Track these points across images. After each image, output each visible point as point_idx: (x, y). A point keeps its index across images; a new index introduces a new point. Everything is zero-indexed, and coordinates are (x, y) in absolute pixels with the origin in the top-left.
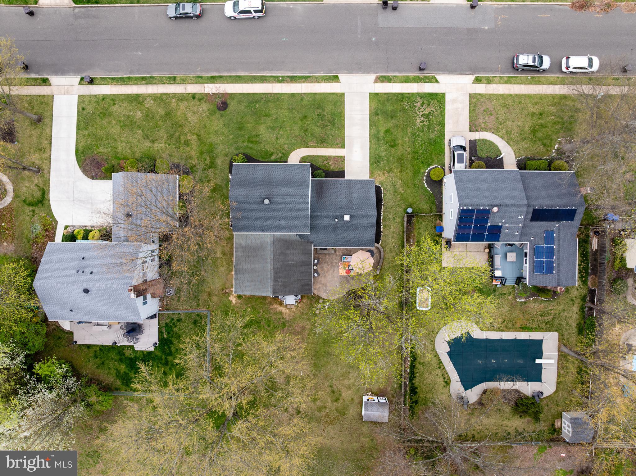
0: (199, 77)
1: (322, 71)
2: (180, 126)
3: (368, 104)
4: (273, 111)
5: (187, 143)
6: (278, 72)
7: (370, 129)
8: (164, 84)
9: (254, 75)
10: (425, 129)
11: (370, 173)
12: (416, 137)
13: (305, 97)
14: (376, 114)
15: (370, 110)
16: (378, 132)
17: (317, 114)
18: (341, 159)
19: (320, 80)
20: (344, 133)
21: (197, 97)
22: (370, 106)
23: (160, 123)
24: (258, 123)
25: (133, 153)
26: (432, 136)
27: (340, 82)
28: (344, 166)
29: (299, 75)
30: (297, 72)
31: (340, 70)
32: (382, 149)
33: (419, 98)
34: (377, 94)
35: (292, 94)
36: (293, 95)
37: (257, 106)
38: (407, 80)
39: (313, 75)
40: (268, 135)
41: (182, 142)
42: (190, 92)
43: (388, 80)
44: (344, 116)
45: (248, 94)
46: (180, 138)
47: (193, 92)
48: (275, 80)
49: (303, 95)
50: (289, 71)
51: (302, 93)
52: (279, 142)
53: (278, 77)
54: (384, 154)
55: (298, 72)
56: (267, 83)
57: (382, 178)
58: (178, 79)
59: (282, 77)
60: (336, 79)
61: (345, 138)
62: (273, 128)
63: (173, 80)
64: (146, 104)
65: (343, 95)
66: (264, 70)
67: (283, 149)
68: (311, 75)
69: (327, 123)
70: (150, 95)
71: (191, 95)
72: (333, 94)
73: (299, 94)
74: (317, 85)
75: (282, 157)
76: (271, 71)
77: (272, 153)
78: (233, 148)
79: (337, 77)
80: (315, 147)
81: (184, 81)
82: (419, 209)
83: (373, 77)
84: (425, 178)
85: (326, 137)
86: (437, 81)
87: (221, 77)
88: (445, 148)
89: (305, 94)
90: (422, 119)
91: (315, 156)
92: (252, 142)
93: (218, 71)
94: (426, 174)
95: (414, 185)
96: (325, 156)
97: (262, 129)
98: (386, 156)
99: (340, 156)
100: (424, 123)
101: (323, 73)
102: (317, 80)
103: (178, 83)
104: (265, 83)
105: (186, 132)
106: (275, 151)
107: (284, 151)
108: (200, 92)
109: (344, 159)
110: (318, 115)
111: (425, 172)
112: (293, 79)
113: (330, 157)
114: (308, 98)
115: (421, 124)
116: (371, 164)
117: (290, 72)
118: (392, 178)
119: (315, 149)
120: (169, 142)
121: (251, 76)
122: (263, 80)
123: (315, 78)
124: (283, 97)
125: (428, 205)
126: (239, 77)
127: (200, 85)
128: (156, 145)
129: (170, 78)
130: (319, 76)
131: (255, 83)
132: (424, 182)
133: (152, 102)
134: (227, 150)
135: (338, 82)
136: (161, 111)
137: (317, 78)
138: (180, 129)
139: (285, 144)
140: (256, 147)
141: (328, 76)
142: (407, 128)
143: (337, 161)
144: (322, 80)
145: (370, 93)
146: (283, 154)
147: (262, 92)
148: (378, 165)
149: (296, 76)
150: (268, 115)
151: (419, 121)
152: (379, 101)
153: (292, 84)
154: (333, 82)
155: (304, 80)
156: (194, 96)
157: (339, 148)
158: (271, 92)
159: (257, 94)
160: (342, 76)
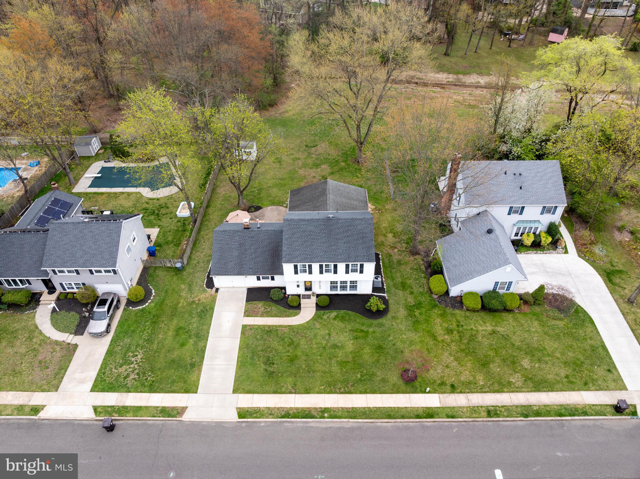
0: (453, 417)
1: (262, 426)
2: (463, 350)
3: (201, 378)
4: (335, 368)
5: (449, 331)
6: (331, 425)
7: (205, 347)
8: (502, 407)
9: (366, 420)
10: (133, 348)
11: (216, 300)
12: (149, 339)
13: (290, 387)
14: (193, 365)
15: (200, 371)
16: (195, 344)
17: (275, 366)
18: (248, 313)
19: (265, 412)
20: (240, 342)
21: (448, 388)
22: (199, 375)
23: (492, 353)
24: (357, 354)
25: (516, 320)
26: (127, 340)
27: (237, 408)
28: (246, 306)
29: (298, 420)
30: (301, 425)
31: (235, 427)
32: (195, 325)
33: (129, 385)
34: (187, 391)
35: (308, 393)
36: (307, 391)
37: (359, 376)
38: (137, 410)
39: (276, 420)
40: (342, 338)
41: (455, 332)
42: (461, 395)
43: (165, 412)
44: (237, 362)
45: (374, 392)
46: (460, 336)
47: (456, 395)
48: (334, 411)
49: (293, 391)
50: (312, 427)
51: (295, 393)
52: (327, 331)
53: (331, 417)
54: (194, 320)
55: (299, 425)
56: (347, 408)
57: (202, 296)
58: (484, 414)
59: (324, 417)
60: (243, 413)
61: (239, 336)
62: (335, 346)
63: (492, 412)
64: (520, 377)
65: (235, 391)
66: (352, 429)
67: (321, 323)
68: (279, 420)
69: (261, 353)
70: (518, 390)
71: (458, 391)
72: (249, 392)
73: (299, 393)
74: (271, 405)
75: (323, 315)
76: (342, 427)
77: (335, 319)
78: (387, 326)
79: (240, 416)
80: (280, 326)
81: (474, 410)
82: (168, 271)
83: (187, 417)
84: (152, 298)
85: (265, 336)
86: (95, 409)
87: (418, 417)
88: (117, 327)
89: (290, 393)
90: (133, 359)
91: (280, 317)
92: (362, 331)
93: (424, 428)
94: (149, 301)
95: (166, 292)
96: (267, 317)
97: (350, 346)
98: (193, 318)
99: (250, 316)
100: (132, 355)
101: (261, 422)
102: (270, 412)
103: (481, 407)
104: (349, 408)
105: (454, 344)
106: (332, 321)
107: (320, 321)
108: (446, 395)
109: (245, 313)
110: (273, 364)
111: (150, 302)
112: (306, 414)
113: (262, 316)
114: (286, 386)
115: (137, 353)
116: (212, 309)
117: (312, 425)
118: (191, 297)
119: (280, 324)
120: (474, 333)
121: (371, 418)
122: (353, 413)
123: (273, 414)
124: (322, 387)
125: (157, 274)
126: (390, 417)
127: (448, 405)
128: (489, 328)
129: (497, 415)
130: (267, 418)
131: (364, 408)
132: (154, 294)
133: (513, 380)
134: (394, 323)
135: (240, 408)
136: (495, 368)
137: (270, 414)
138: (463, 347)
139: (319, 329)
140: (357, 326)
141: (253, 418)
142: (157, 349)
143: (254, 311)
144: (263, 411)
145: (196, 393)
146: (321, 318)
147: (354, 396)
148: (204, 307)
149: (302, 418)
150: (342, 364)
151: (139, 357)
152: (185, 382)
153: (309, 406)
154: (246, 409)
155: (291, 412)
156: (453, 389)
157: (249, 325)
158: (339, 395)
159: (361, 393)
160: (233, 417)
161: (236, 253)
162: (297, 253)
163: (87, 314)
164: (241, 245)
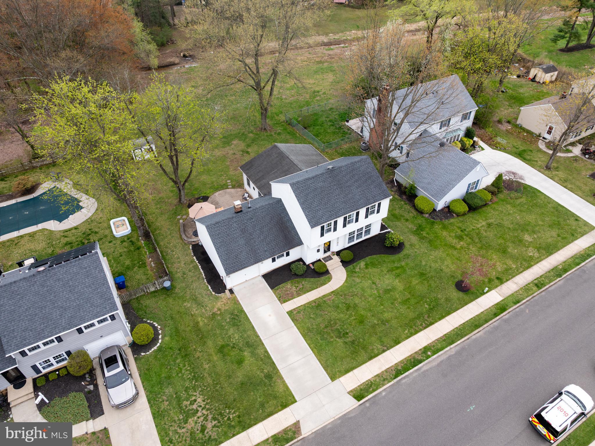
0: (518, 302)
1: (385, 395)
2: (481, 248)
3: (289, 385)
4: (403, 309)
5: (460, 238)
6: (440, 360)
7: (266, 352)
8: (541, 277)
9: (463, 339)
10: (183, 395)
11: (238, 301)
12: (194, 376)
13: (379, 347)
14: (269, 377)
15: (281, 378)
16: (253, 354)
17: (350, 334)
18: (283, 299)
19: (378, 380)
20: (298, 329)
21: (496, 281)
22: (284, 382)
23: (500, 241)
24: (409, 288)
25: (494, 209)
26: (169, 391)
27: (348, 393)
28: (275, 293)
29: (411, 371)
30: (416, 374)
31: (361, 411)
32: (237, 336)
33: (214, 436)
34: (284, 406)
35: (399, 343)
36: (397, 342)
37: (427, 306)
39: (392, 383)
40: (387, 282)
41: (464, 237)
42: (508, 282)
43: (278, 439)
44: (312, 350)
45: (448, 313)
46: (470, 238)
47: (505, 284)
48: (434, 346)
49: (385, 348)
50: (427, 370)
51: (388, 349)
52: (370, 281)
53: (434, 353)
54: (231, 331)
55: (414, 375)
56: (440, 338)
57: (219, 304)
58: (535, 288)
59: (428, 357)
60: (358, 394)
61: (293, 324)
62: (387, 291)
63: (538, 284)
64: (533, 249)
65: (333, 378)
66: (458, 353)
67: (358, 277)
68: (395, 381)
69: (328, 330)
70: (539, 260)
71: (505, 280)
72: (347, 371)
73: (392, 347)
74: (378, 372)
75: (354, 268)
76: (450, 356)
77: (367, 268)
78: (412, 254)
79: (358, 398)
80: (324, 296)
81: (526, 289)
82: (155, 296)
84: (160, 332)
85: (319, 312)
87: (496, 315)
88: (143, 383)
89: (384, 351)
90: (195, 407)
91: (317, 288)
92: (397, 268)
93: (506, 321)
94: (160, 337)
95: (172, 318)
96: (305, 293)
97: (399, 285)
98: (227, 330)
99: (287, 301)
100: (189, 403)
101: (381, 393)
102: (382, 378)
103: (529, 284)
104: (443, 337)
105: (471, 246)
106: (366, 271)
107: (356, 275)
108: (499, 288)
109: (279, 300)
110: (347, 333)
111: (162, 338)
112: (413, 361)
113: (299, 295)
114: (375, 347)
115: (194, 398)
116: (242, 311)
117: (425, 368)
118: (206, 310)
119: (322, 294)
120: (477, 231)
121: (465, 336)
122: (449, 339)
123: (387, 379)
124: (406, 332)
125: (144, 304)
126: (477, 326)
127: (508, 295)
128: (484, 223)
129: (543, 285)
130: (383, 385)
131: (454, 330)
132: (159, 327)
133: (531, 254)
134: (416, 250)
135: (351, 391)
136: (512, 250)
137: (384, 380)
138: (479, 245)
139: (361, 282)
140: (390, 266)
141: (372, 393)
142: (214, 380)
143: (288, 294)
144: (375, 381)
145: (296, 401)
146: (355, 272)
147: (436, 325)
148: (232, 314)
149: (413, 367)
150: (405, 302)
151: (199, 400)
152: (275, 397)
153: (410, 354)
154: (358, 388)
155: (400, 368)
156: (501, 280)
157: (294, 309)
158: (425, 330)
159: (440, 319)
160: (352, 404)
161: (242, 242)
162: (320, 213)
163: (91, 387)
164: (243, 231)
